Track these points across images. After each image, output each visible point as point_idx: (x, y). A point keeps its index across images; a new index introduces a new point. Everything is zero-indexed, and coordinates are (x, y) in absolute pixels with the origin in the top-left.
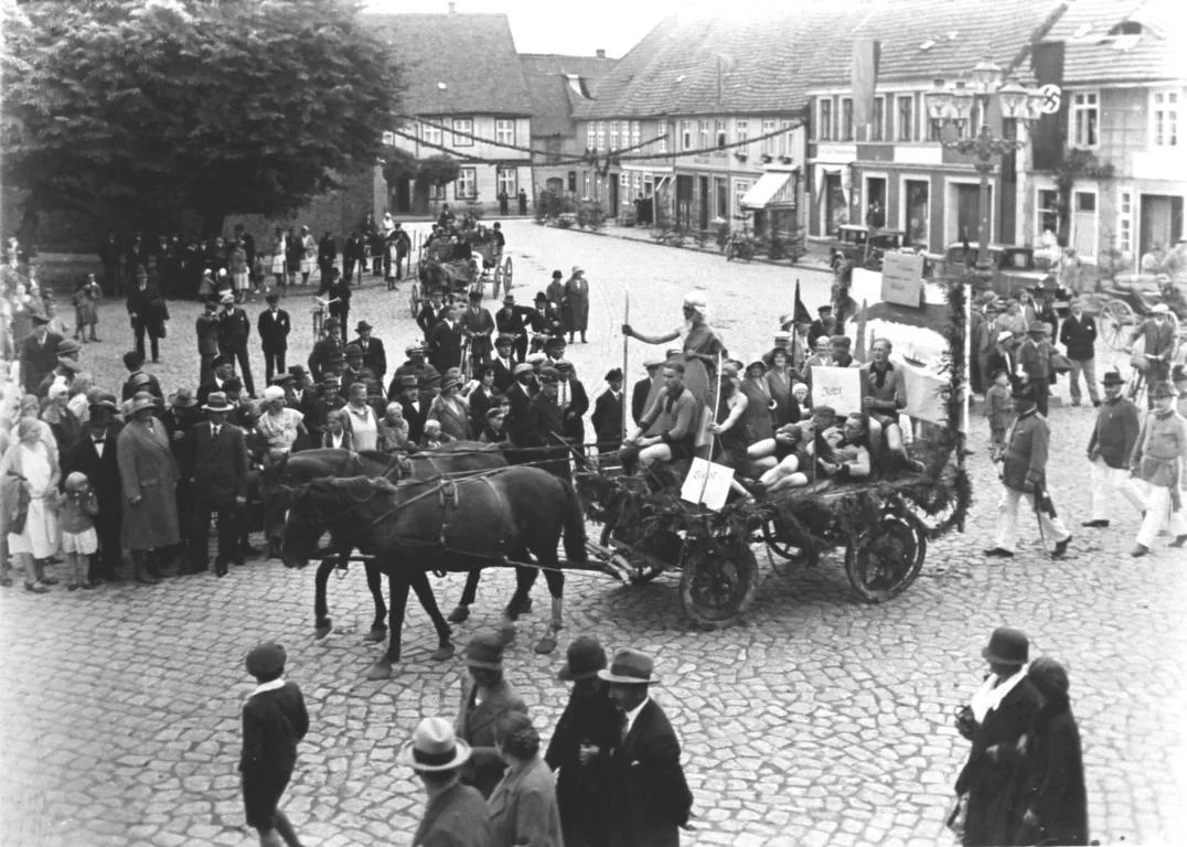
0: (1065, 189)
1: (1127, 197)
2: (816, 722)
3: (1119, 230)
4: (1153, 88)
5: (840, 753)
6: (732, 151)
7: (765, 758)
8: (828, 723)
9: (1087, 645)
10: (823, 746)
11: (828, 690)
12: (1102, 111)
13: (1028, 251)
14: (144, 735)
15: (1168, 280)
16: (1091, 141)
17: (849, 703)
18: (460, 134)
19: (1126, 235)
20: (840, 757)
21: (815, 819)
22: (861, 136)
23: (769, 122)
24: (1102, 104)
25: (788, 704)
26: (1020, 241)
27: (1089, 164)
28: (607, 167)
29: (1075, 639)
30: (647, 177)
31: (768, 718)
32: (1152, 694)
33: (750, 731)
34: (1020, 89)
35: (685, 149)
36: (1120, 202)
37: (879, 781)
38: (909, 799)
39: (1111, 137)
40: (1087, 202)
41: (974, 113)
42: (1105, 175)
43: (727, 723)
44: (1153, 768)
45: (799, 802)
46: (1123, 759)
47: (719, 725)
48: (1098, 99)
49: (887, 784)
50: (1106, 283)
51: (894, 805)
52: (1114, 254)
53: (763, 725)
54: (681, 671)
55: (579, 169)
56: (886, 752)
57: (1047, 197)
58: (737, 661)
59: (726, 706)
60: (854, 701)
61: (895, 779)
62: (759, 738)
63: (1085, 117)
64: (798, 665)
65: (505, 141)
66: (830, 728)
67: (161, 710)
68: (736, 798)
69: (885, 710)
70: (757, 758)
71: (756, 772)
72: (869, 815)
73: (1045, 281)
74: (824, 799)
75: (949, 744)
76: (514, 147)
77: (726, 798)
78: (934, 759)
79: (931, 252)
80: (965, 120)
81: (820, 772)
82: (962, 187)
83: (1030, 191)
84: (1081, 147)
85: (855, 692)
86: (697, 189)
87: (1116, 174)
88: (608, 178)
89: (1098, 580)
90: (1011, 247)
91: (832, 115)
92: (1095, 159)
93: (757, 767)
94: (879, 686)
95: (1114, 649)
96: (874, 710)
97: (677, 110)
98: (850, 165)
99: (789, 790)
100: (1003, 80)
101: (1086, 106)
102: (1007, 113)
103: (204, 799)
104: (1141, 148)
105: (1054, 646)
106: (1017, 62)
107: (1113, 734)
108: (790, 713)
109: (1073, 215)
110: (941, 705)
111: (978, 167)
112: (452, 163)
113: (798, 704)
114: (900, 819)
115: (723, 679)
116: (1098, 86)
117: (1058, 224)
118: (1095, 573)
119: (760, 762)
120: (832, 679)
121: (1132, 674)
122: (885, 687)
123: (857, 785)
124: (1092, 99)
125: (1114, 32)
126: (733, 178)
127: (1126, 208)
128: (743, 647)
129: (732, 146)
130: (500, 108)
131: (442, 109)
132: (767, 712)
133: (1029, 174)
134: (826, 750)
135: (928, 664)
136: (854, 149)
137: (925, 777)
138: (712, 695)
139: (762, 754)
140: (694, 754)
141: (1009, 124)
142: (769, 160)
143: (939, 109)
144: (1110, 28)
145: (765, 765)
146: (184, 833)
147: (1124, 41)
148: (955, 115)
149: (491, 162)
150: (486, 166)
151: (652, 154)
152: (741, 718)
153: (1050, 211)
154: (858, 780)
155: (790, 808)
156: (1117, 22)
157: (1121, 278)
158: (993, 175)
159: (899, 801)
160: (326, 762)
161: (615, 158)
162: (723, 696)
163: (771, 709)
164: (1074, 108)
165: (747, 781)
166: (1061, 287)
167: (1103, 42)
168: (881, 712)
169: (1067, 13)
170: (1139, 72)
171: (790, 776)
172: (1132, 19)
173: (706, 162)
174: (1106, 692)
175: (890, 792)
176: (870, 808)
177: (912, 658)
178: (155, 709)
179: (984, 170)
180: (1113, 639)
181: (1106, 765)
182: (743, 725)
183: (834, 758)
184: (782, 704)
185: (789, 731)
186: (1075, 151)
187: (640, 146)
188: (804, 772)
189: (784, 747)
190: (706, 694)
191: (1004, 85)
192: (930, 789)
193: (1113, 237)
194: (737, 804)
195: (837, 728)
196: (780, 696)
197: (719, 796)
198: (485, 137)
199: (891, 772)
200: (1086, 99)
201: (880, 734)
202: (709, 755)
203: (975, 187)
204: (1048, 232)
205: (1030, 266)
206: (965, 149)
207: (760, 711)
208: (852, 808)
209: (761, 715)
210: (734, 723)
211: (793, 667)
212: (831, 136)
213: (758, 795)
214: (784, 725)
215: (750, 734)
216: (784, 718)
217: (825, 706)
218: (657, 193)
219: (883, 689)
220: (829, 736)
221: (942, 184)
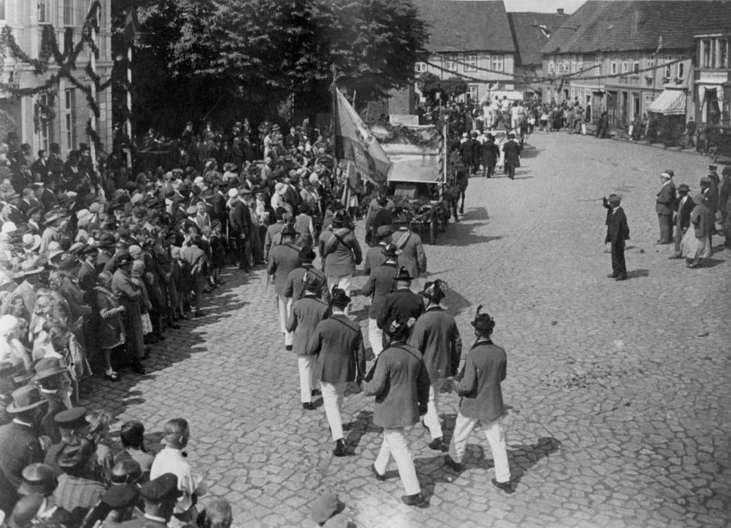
2: (640, 457)
5: (653, 480)
6: (644, 74)
7: (600, 478)
8: (648, 459)
10: (640, 474)
11: (651, 436)
14: (217, 425)
17: (665, 446)
18: (468, 65)
20: (653, 483)
21: (627, 523)
23: (668, 56)
25: (623, 443)
28: (561, 85)
30: (587, 92)
31: (607, 451)
33: (593, 458)
35: (612, 73)
37: (676, 502)
38: (695, 518)
43: (579, 452)
45: (618, 510)
47: (573, 453)
49: (682, 505)
51: (684, 521)
53: (603, 455)
54: (555, 414)
55: (543, 86)
56: (684, 482)
58: (593, 411)
59: (580, 440)
60: (668, 445)
61: (688, 502)
62: (599, 464)
64: (634, 418)
65: (497, 70)
66: (649, 462)
67: (230, 411)
68: (576, 503)
69: (689, 453)
70: (596, 477)
71: (592, 487)
74: (635, 510)
76: (502, 73)
77: (569, 502)
78: (717, 490)
81: (636, 492)
85: (670, 440)
86: (620, 100)
88: (563, 92)
91: (711, 51)
93: (593, 484)
94: (688, 437)
96: (681, 453)
97: (608, 48)
98: (722, 85)
99: (613, 502)
103: (244, 468)
108: (623, 449)
112: (463, 82)
113: (630, 444)
115: (581, 422)
119: (596, 480)
120: (656, 429)
122: (692, 437)
123: (660, 503)
126: (644, 93)
128: (598, 402)
129: (642, 71)
130: (495, 48)
131: (458, 49)
132: (607, 447)
134: (643, 477)
136: (726, 74)
137: (709, 504)
138: (572, 432)
139: (600, 475)
140: (552, 471)
142: (667, 82)
145: (601, 482)
146: (229, 487)
149: (486, 82)
150: (483, 84)
151: (592, 76)
152: (589, 450)
154: (662, 500)
155: (613, 514)
159: (687, 518)
160: (319, 452)
161: (566, 79)
162: (579, 434)
163: (611, 445)
165: (585, 492)
168: (686, 455)
171: (614, 492)
173: (625, 82)
175: (683, 510)
176: (666, 520)
177: (716, 420)
178: (227, 410)
182: (589, 454)
183: (647, 484)
184: (618, 443)
185: (620, 461)
187: (582, 72)
188: (625, 491)
189: (615, 472)
190: (568, 431)
192: (711, 512)
194: (575, 507)
195: (654, 463)
196: (618, 437)
197: (564, 500)
198: (484, 67)
199: (685, 497)
201: (683, 470)
202: (563, 472)
207: (602, 446)
208: (653, 518)
209: (604, 448)
210: (583, 452)
211: (631, 418)
212: (710, 65)
213: (591, 502)
214: (618, 457)
215: (593, 461)
216: (618, 452)
217: (648, 446)
218: (593, 101)
219: (690, 439)
220: (647, 468)
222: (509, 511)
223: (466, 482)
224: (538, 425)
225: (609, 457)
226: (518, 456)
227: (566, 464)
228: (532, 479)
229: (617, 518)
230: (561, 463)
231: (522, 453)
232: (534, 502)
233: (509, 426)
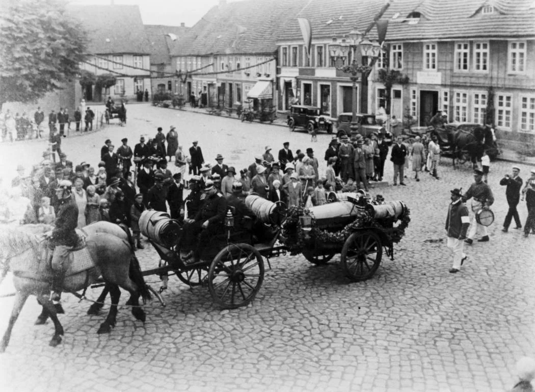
0: (389, 88)
1: (414, 92)
2: (284, 334)
3: (411, 107)
4: (425, 43)
5: (295, 348)
6: (243, 71)
7: (261, 353)
8: (289, 335)
9: (401, 293)
10: (286, 345)
11: (288, 319)
12: (404, 53)
13: (373, 117)
15: (433, 129)
16: (400, 66)
17: (298, 324)
18: (116, 63)
19: (414, 109)
20: (294, 350)
21: (284, 380)
22: (301, 64)
23: (260, 58)
24: (404, 50)
25: (271, 326)
26: (370, 112)
27: (399, 77)
28: (186, 79)
29: (396, 290)
30: (204, 84)
31: (263, 334)
32: (429, 314)
33: (253, 340)
34: (369, 43)
35: (222, 70)
36: (411, 94)
37: (312, 361)
38: (325, 369)
39: (407, 65)
40: (398, 94)
41: (350, 53)
42: (406, 82)
43: (244, 337)
44: (431, 348)
45: (277, 372)
46: (417, 345)
47: (240, 338)
48: (402, 48)
49: (316, 362)
50: (406, 130)
51: (319, 372)
52: (409, 117)
53: (260, 337)
54: (222, 313)
55: (173, 80)
56: (315, 346)
57: (381, 92)
58: (247, 307)
59: (243, 329)
60: (300, 323)
61: (319, 359)
62: (258, 343)
63: (397, 55)
64: (275, 308)
65: (138, 66)
66: (290, 337)
68: (248, 372)
69: (314, 327)
70: (257, 353)
71: (257, 359)
72: (308, 377)
73: (381, 130)
74: (288, 371)
75: (342, 342)
76: (142, 69)
77: (244, 373)
78: (336, 349)
79: (332, 117)
80: (345, 57)
81: (286, 358)
82: (344, 88)
83: (374, 90)
84: (396, 69)
85: (301, 319)
86: (227, 89)
87: (410, 81)
88: (186, 84)
89: (405, 263)
90: (366, 114)
91: (288, 55)
92: (401, 75)
93: (257, 357)
94: (312, 316)
95: (413, 294)
96: (309, 327)
97: (218, 52)
98: (296, 78)
99: (272, 367)
100: (362, 38)
101: (397, 50)
102: (364, 54)
104: (420, 69)
105: (387, 294)
106: (368, 31)
107: (413, 333)
108: (272, 330)
109: (392, 100)
110: (339, 323)
111: (352, 79)
112: (113, 77)
113: (275, 326)
114: (322, 378)
115: (241, 316)
116: (402, 42)
117: (386, 104)
118: (404, 260)
119: (259, 355)
120: (290, 314)
121: (420, 305)
122: (314, 316)
123: (302, 363)
124: (400, 48)
125: (409, 17)
126: (244, 84)
127: (414, 97)
129: (244, 69)
130: (136, 51)
131: (108, 51)
132: (261, 331)
133: (374, 81)
134: (288, 347)
135: (332, 305)
136: (298, 70)
137: (333, 358)
138: (236, 324)
139: (260, 351)
140: (228, 353)
141: (365, 59)
142: (260, 75)
143: (335, 52)
144: (407, 15)
147: (413, 21)
148: (341, 55)
149: (132, 77)
150: (129, 78)
151: (207, 72)
152: (250, 334)
153: (382, 98)
154: (303, 361)
155: (273, 376)
156: (411, 12)
157: (413, 128)
158: (358, 82)
159: (321, 370)
161: (189, 75)
162: (241, 324)
163: (263, 329)
164: (392, 51)
165: (253, 364)
166: (388, 132)
167: (404, 21)
168: (313, 328)
169: (389, 7)
170: (419, 35)
171: (272, 360)
172: (416, 11)
173: (232, 76)
174: (409, 314)
175: (317, 365)
176: (308, 374)
177: (326, 303)
179: (354, 80)
180: (412, 290)
181: (410, 348)
182: (251, 338)
183: (292, 351)
184: (268, 326)
185: (271, 339)
186: (393, 71)
187: (202, 69)
188: (278, 358)
189: (270, 347)
190: (233, 324)
191: (363, 41)
192: (335, 363)
193: (409, 110)
194: (248, 375)
195: (293, 336)
196: (267, 323)
197: (240, 372)
198: (129, 65)
199: (317, 356)
200: (397, 48)
201: (313, 339)
202: (235, 353)
203: (350, 88)
204: (382, 108)
205: (374, 123)
206: (345, 71)
207: (258, 330)
208: (300, 374)
209: (259, 332)
210: (247, 337)
211: (273, 309)
212: (287, 64)
213: (258, 370)
214: (269, 336)
215: (254, 341)
216: (269, 333)
217: (287, 326)
218: (209, 91)
219: (313, 318)
220: (289, 341)
221: (336, 86)
222: (204, 386)
223: (170, 371)
224: (212, 323)
225: (263, 337)
226: (202, 346)
227: (236, 347)
228: (215, 361)
229: (276, 378)
230: (233, 346)
231: (206, 344)
232: (220, 376)
233: (192, 326)
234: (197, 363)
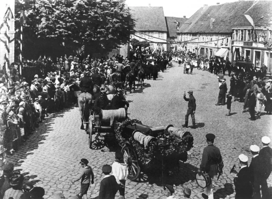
6: (214, 42)
7: (196, 194)
22: (245, 40)
23: (223, 35)
28: (184, 45)
30: (193, 48)
33: (193, 186)
35: (202, 41)
43: (188, 184)
55: (178, 45)
62: (195, 189)
88: (184, 47)
91: (238, 34)
93: (193, 196)
98: (242, 47)
126: (214, 49)
136: (243, 43)
139: (195, 193)
140: (178, 191)
142: (222, 45)
151: (195, 42)
161: (186, 43)
173: (207, 45)
179: (269, 49)
182: (192, 185)
187: (192, 40)
212: (238, 39)
215: (193, 187)
218: (195, 51)
219: (229, 179)
221: (264, 53)
230: (181, 188)
234: (161, 194)
